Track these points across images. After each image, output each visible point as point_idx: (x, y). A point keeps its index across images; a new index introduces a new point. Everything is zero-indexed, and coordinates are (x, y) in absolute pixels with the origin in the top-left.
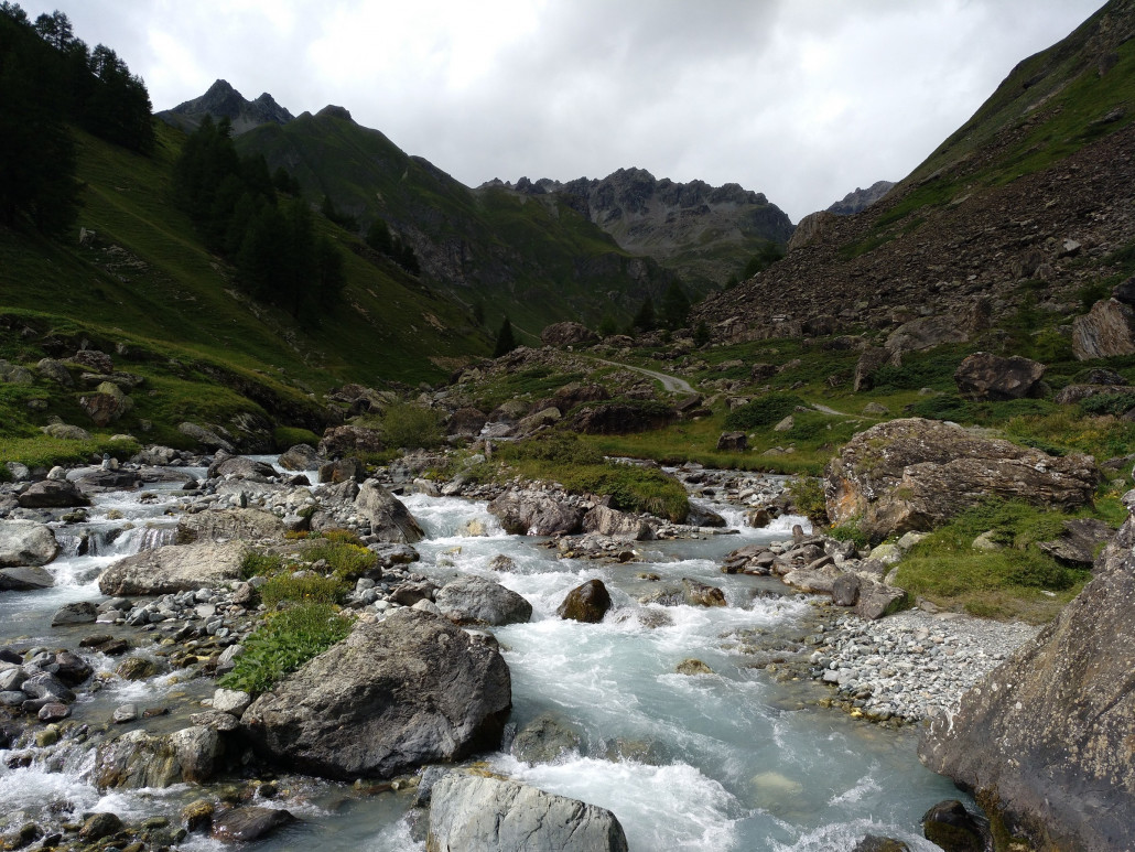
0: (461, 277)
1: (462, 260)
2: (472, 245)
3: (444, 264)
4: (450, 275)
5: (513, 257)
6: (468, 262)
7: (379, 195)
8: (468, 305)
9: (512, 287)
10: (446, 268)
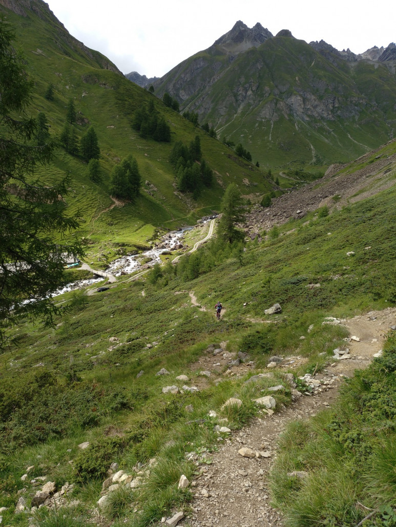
0: (331, 116)
1: (333, 106)
2: (340, 98)
3: (323, 110)
4: (325, 115)
5: (361, 101)
6: (336, 107)
7: (297, 78)
8: (331, 130)
9: (357, 118)
10: (323, 112)
